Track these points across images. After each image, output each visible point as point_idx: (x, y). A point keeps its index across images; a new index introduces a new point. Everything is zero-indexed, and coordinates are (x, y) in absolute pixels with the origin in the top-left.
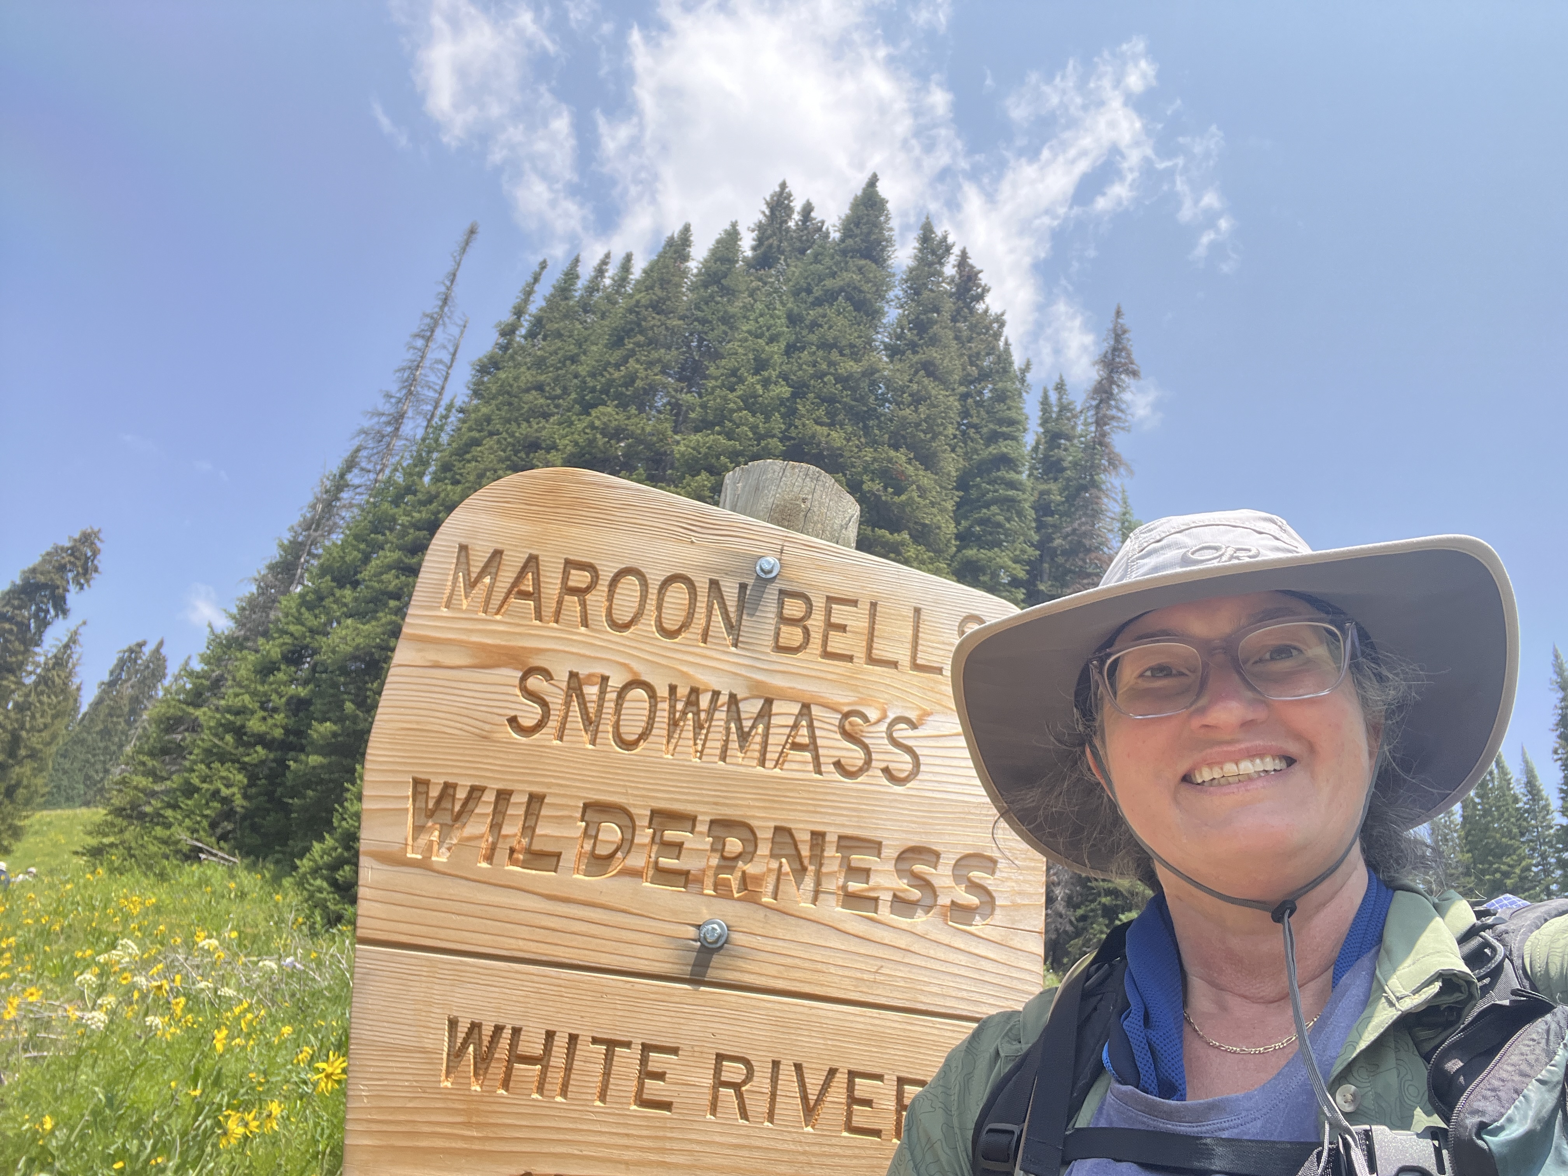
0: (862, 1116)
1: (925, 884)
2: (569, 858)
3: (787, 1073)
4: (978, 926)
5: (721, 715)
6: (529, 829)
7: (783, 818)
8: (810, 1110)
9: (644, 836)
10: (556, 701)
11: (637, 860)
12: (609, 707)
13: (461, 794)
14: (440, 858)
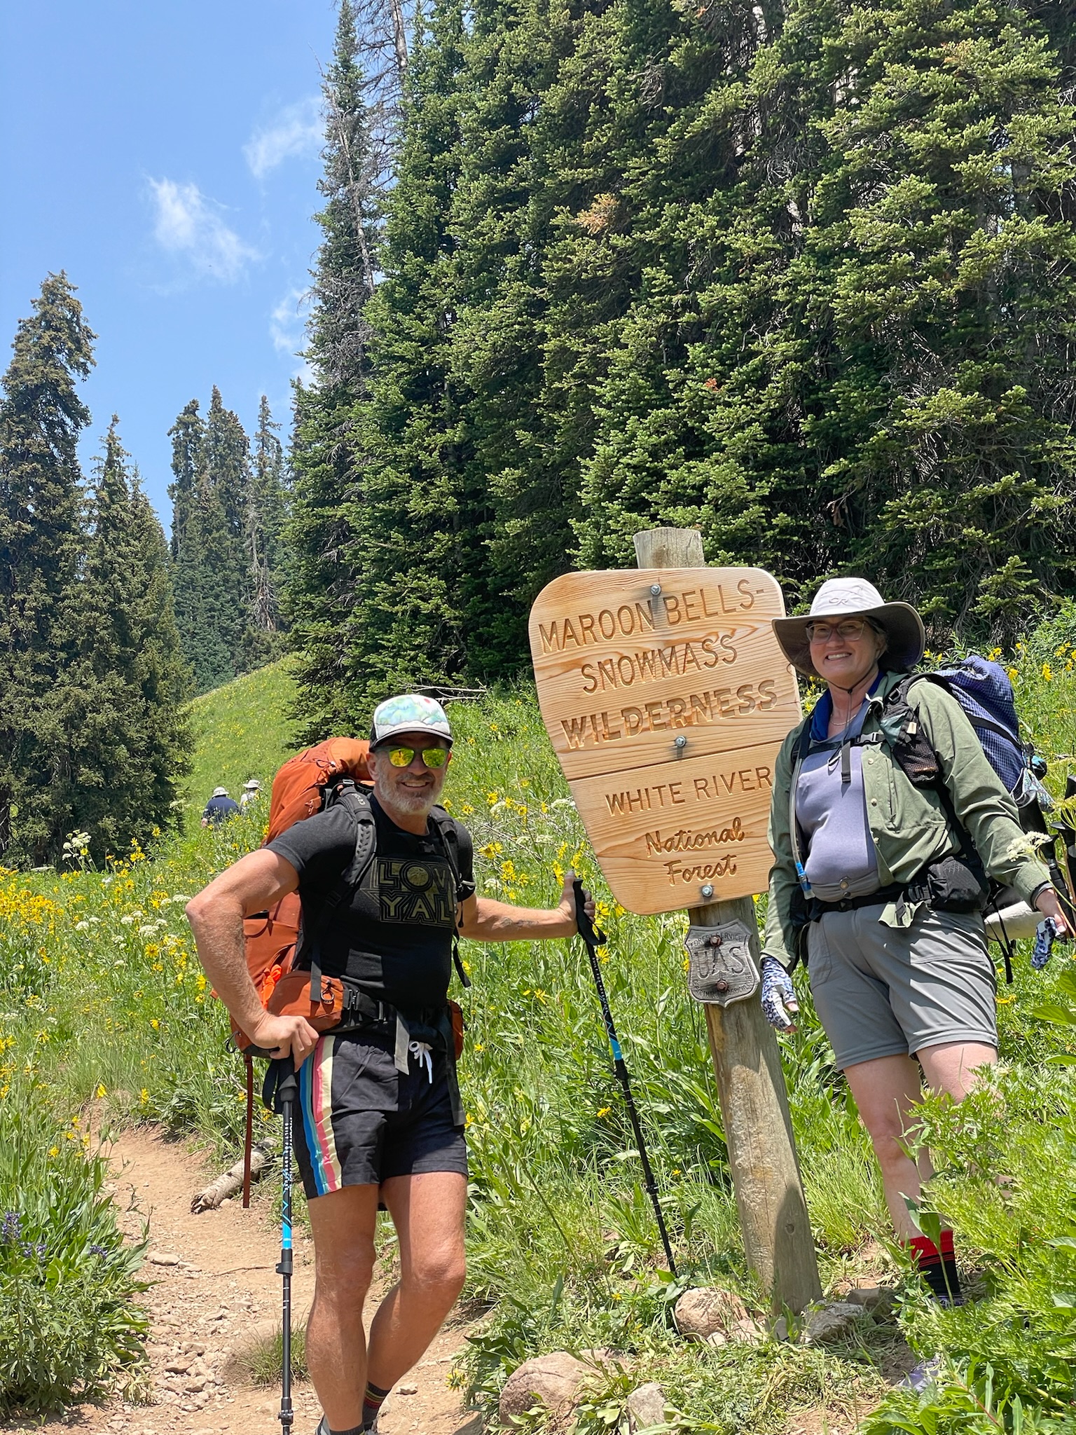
0: (747, 784)
1: (749, 698)
2: (623, 732)
3: (719, 778)
4: (773, 706)
5: (658, 659)
6: (606, 726)
7: (691, 692)
8: (730, 788)
9: (646, 715)
10: (597, 676)
11: (646, 725)
12: (617, 670)
13: (579, 721)
14: (582, 745)
